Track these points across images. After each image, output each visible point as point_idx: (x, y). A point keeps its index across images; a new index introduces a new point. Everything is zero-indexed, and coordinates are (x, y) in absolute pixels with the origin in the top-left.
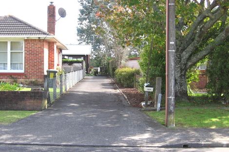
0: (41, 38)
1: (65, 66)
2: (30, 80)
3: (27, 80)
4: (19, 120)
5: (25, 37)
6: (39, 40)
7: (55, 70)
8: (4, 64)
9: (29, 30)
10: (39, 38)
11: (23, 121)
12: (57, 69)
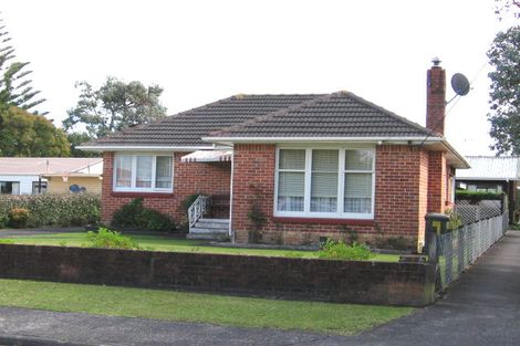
0: (414, 143)
1: (462, 206)
2: (387, 236)
3: (381, 236)
4: (377, 327)
5: (379, 139)
6: (410, 146)
7: (442, 214)
8: (331, 199)
9: (386, 124)
10: (410, 142)
11: (383, 329)
12: (446, 212)
